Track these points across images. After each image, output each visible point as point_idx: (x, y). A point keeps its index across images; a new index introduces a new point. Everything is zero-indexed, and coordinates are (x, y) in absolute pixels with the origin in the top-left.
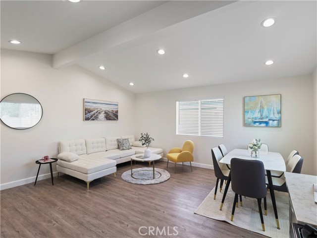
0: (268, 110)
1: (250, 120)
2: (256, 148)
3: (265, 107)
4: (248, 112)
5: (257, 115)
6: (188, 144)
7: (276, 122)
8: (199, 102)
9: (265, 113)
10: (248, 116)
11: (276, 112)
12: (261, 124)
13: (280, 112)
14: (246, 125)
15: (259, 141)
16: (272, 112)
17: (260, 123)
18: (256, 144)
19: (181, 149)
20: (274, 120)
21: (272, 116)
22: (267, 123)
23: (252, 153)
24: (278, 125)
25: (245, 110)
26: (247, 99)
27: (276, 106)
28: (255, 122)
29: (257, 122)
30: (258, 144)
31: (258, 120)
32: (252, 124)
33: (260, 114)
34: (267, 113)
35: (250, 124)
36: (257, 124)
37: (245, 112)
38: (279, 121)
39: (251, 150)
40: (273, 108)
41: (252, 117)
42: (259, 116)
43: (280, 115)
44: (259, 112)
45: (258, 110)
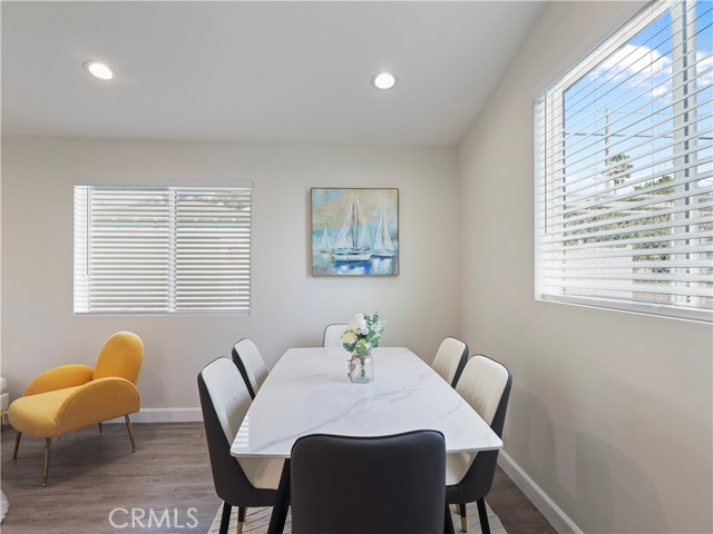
0: (369, 229)
1: (326, 256)
2: (368, 345)
3: (363, 220)
4: (320, 233)
5: (344, 243)
6: (120, 345)
7: (387, 261)
8: (172, 192)
9: (363, 239)
10: (322, 243)
11: (387, 237)
12: (352, 268)
13: (396, 237)
14: (315, 271)
15: (375, 321)
16: (378, 236)
17: (352, 264)
18: (366, 332)
19: (92, 368)
20: (383, 258)
21: (378, 247)
22: (367, 265)
23: (352, 367)
24: (393, 270)
25: (314, 229)
26: (318, 195)
27: (387, 222)
28: (339, 263)
29: (344, 263)
30: (372, 333)
31: (344, 258)
32: (333, 269)
33: (350, 238)
34: (368, 237)
35: (325, 269)
36: (345, 268)
37: (312, 233)
38: (395, 259)
39: (350, 354)
40: (380, 225)
41: (331, 247)
42: (350, 245)
43: (396, 243)
44: (347, 235)
45: (345, 230)
